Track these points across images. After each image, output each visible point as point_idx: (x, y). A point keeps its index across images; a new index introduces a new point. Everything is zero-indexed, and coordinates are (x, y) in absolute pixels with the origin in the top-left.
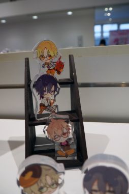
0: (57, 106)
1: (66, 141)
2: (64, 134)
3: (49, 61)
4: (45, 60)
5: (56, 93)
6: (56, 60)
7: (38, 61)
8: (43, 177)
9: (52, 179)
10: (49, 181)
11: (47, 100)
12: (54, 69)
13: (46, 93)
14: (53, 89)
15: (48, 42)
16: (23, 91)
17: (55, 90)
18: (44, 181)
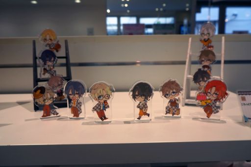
0: (55, 71)
1: (61, 90)
2: (59, 85)
3: (50, 43)
4: (47, 42)
5: (55, 62)
6: (55, 42)
7: (42, 42)
8: (45, 94)
9: (50, 95)
10: (49, 96)
11: (49, 66)
12: (54, 48)
13: (48, 62)
14: (53, 59)
15: (49, 30)
16: (31, 69)
17: (54, 60)
18: (46, 96)
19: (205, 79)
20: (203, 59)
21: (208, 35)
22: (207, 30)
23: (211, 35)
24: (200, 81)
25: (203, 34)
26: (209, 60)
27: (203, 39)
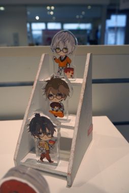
19: (47, 131)
20: (51, 93)
21: (65, 51)
22: (64, 42)
23: (70, 51)
24: (40, 133)
25: (59, 48)
26: (60, 95)
27: (58, 57)
